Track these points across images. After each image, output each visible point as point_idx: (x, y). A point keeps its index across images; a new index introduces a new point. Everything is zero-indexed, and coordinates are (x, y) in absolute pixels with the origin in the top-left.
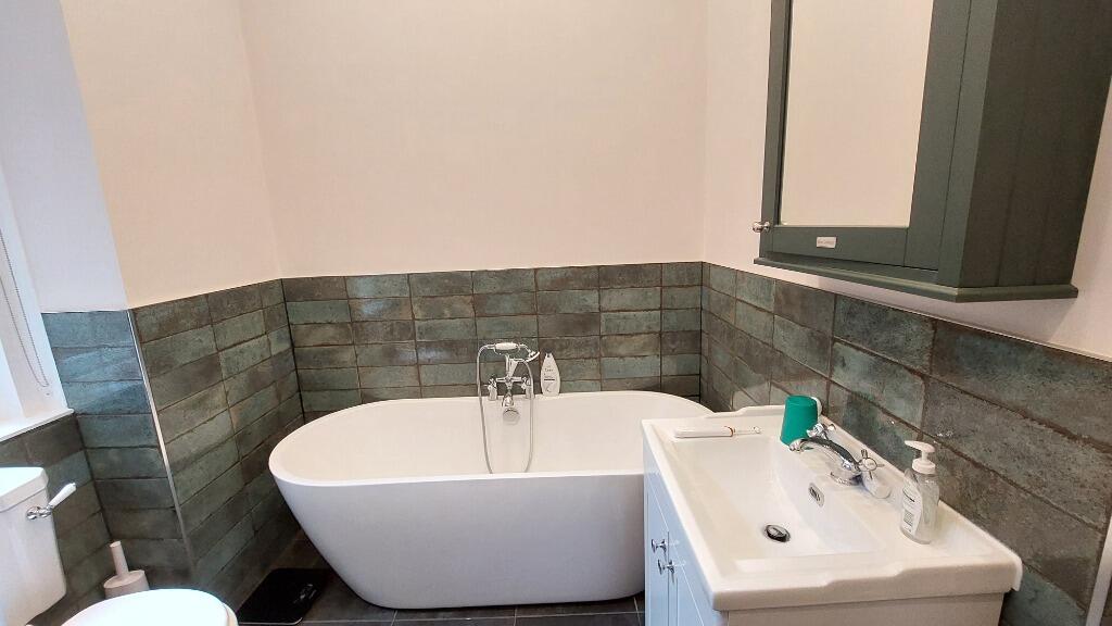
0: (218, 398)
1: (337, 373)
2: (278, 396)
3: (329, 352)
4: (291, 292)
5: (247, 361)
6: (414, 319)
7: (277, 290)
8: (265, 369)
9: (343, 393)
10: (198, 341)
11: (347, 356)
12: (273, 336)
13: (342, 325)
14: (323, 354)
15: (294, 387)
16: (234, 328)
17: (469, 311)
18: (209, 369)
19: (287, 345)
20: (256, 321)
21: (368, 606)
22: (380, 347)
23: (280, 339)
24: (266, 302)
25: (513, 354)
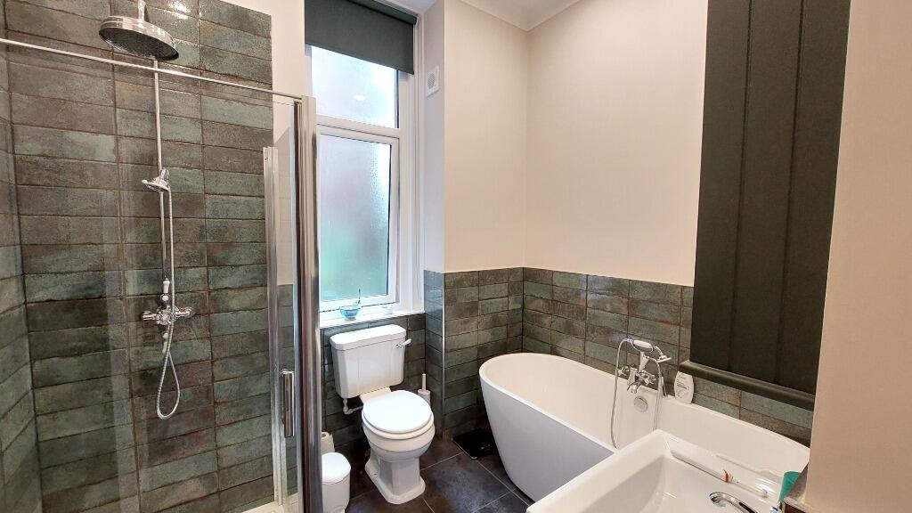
0: (474, 323)
1: (540, 330)
2: (508, 334)
3: (539, 316)
4: (529, 275)
5: (493, 309)
6: (587, 307)
7: (520, 274)
8: (503, 316)
9: (541, 343)
10: (470, 293)
11: (547, 321)
12: (512, 299)
13: (547, 300)
14: (536, 315)
15: (519, 331)
16: (489, 290)
17: (624, 310)
18: (472, 308)
19: (520, 306)
20: (503, 288)
21: (505, 475)
22: (565, 321)
23: (516, 301)
24: (511, 279)
25: (647, 352)
